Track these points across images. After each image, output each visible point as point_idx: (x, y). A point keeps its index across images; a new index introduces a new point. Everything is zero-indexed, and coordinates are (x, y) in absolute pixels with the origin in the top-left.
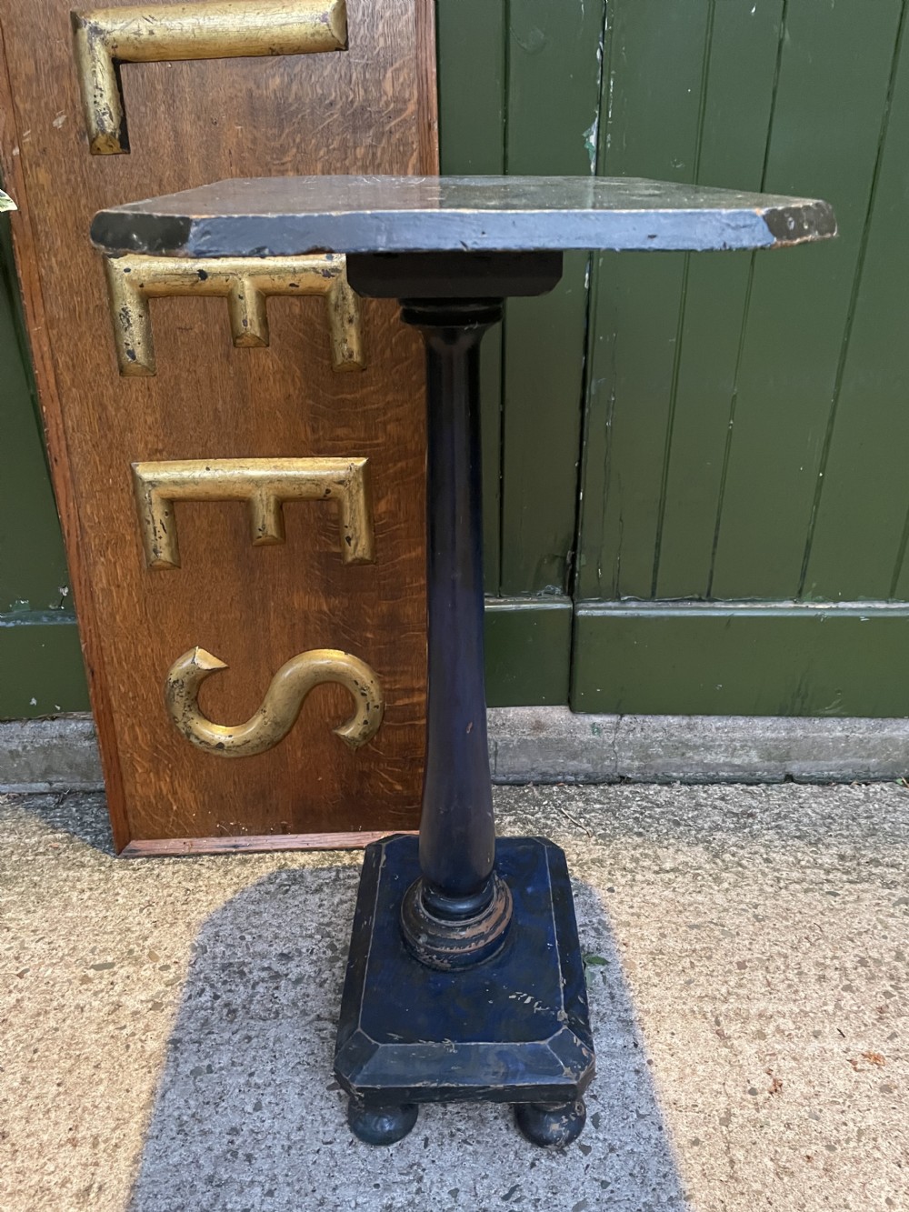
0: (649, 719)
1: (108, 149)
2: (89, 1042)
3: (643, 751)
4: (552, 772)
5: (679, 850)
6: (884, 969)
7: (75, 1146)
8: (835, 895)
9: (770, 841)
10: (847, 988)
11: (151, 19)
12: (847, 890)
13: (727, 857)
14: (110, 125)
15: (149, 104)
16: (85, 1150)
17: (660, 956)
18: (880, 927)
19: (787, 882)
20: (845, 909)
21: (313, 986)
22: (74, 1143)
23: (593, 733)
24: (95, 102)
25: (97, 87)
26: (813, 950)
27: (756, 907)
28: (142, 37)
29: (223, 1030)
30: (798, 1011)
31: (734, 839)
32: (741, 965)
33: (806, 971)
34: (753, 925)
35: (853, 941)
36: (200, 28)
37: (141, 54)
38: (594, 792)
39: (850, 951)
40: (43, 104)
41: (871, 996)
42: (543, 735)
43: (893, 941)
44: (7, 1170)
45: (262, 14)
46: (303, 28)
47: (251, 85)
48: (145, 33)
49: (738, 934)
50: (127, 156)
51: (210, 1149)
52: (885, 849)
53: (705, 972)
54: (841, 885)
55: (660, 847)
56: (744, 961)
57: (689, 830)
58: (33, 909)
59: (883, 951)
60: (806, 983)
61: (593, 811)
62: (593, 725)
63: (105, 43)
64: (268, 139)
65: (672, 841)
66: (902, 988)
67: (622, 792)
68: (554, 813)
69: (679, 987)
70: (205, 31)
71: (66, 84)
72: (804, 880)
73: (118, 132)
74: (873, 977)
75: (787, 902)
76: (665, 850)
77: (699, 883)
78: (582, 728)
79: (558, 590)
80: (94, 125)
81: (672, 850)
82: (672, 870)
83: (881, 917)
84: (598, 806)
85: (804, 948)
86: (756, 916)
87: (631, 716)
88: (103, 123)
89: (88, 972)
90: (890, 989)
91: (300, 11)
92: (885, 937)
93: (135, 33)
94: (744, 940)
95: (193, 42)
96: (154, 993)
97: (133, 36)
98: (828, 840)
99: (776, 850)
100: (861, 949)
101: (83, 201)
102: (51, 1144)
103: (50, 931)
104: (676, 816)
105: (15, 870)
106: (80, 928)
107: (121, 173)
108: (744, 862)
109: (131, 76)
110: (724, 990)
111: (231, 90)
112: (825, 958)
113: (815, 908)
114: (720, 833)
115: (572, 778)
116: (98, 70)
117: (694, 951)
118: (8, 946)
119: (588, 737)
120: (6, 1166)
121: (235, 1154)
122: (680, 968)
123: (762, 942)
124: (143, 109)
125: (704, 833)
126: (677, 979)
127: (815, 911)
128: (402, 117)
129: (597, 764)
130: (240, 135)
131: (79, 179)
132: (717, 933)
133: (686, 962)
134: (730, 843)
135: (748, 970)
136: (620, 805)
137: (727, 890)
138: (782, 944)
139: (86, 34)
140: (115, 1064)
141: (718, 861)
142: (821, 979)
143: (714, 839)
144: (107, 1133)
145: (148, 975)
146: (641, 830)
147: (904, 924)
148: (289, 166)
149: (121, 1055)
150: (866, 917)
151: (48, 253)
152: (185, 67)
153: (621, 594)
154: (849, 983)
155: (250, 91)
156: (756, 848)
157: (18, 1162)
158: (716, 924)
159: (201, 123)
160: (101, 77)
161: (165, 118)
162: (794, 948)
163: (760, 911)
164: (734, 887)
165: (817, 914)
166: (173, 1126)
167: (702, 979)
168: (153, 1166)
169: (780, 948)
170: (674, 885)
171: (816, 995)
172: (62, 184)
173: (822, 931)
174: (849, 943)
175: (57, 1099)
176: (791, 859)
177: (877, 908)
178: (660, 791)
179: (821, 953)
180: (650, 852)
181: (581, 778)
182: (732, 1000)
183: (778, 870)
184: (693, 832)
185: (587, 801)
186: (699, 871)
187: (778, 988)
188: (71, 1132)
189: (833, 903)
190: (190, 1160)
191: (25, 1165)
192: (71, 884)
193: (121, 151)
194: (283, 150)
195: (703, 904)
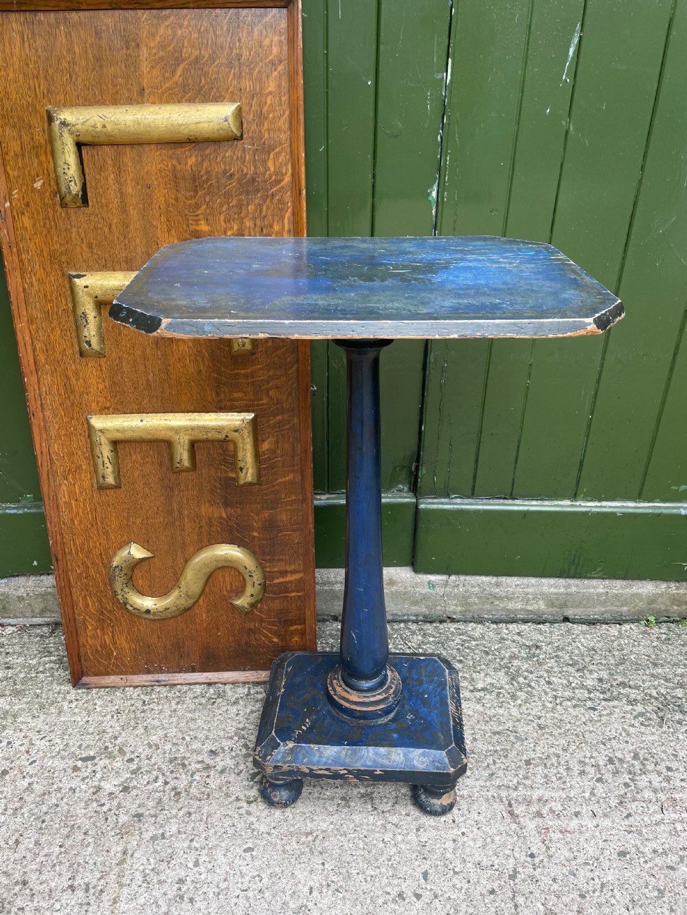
0: (468, 578)
1: (73, 204)
2: (80, 816)
3: (464, 600)
4: (400, 613)
5: (487, 674)
6: (625, 766)
7: (73, 891)
8: (594, 709)
9: (552, 668)
10: (599, 780)
11: (103, 117)
12: (603, 706)
13: (521, 680)
14: (75, 188)
15: (102, 173)
16: (80, 893)
17: (473, 755)
18: (624, 734)
19: (561, 699)
20: (601, 720)
21: (233, 775)
22: (72, 888)
23: (430, 587)
24: (64, 173)
25: (65, 163)
26: (577, 751)
27: (539, 718)
28: (97, 129)
29: (172, 808)
30: (565, 796)
31: (526, 666)
32: (528, 763)
33: (572, 767)
34: (537, 732)
35: (605, 745)
36: (139, 124)
37: (96, 140)
38: (429, 628)
39: (603, 752)
40: (27, 172)
41: (615, 787)
42: (394, 589)
43: (633, 745)
44: (28, 908)
45: (182, 116)
46: (211, 124)
47: (175, 162)
48: (99, 126)
49: (526, 739)
50: (86, 209)
51: (165, 894)
52: (631, 675)
53: (503, 767)
54: (598, 702)
55: (474, 672)
56: (530, 759)
57: (495, 659)
58: (37, 714)
59: (625, 753)
60: (571, 776)
61: (428, 643)
62: (429, 582)
63: (71, 133)
64: (186, 198)
65: (483, 667)
66: (636, 780)
67: (449, 629)
68: (401, 644)
69: (484, 778)
70: (142, 126)
71: (43, 158)
72: (573, 698)
73: (81, 193)
74: (617, 773)
75: (561, 714)
76: (478, 674)
77: (501, 700)
78: (422, 584)
79: (406, 489)
80: (63, 189)
81: (483, 674)
82: (483, 689)
83: (626, 727)
84: (431, 639)
85: (571, 750)
86: (539, 725)
87: (457, 576)
88: (69, 188)
89: (77, 763)
90: (628, 781)
91: (209, 114)
92: (627, 742)
93: (92, 126)
94: (530, 743)
95: (134, 134)
96: (123, 780)
97: (91, 129)
98: (592, 667)
99: (555, 675)
100: (610, 750)
101: (55, 239)
102: (57, 889)
103: (50, 732)
104: (486, 647)
105: (23, 684)
106: (70, 730)
107: (82, 220)
108: (532, 684)
109: (90, 155)
110: (515, 781)
111: (161, 165)
112: (585, 757)
113: (580, 720)
114: (516, 661)
115: (414, 618)
116: (66, 151)
117: (496, 751)
118: (21, 743)
119: (426, 590)
120: (27, 905)
121: (182, 897)
122: (486, 764)
123: (542, 745)
124: (98, 177)
125: (505, 661)
126: (483, 772)
127: (580, 722)
128: (281, 185)
129: (431, 609)
130: (167, 196)
131: (52, 223)
132: (512, 738)
133: (490, 760)
134: (524, 669)
135: (532, 766)
136: (448, 638)
137: (520, 705)
138: (556, 747)
139: (57, 126)
140: (99, 832)
141: (515, 683)
142: (582, 773)
143: (512, 666)
144: (94, 882)
145: (118, 766)
146: (462, 658)
147: (640, 732)
148: (201, 217)
149: (102, 825)
150: (615, 727)
151: (30, 274)
152: (128, 149)
153: (450, 493)
154: (600, 776)
155: (174, 167)
156: (541, 673)
157: (35, 902)
158: (511, 731)
159: (139, 187)
160: (69, 157)
161: (114, 184)
162: (565, 750)
163: (542, 721)
164: (525, 703)
165: (581, 725)
166: (140, 878)
167: (501, 773)
168: (127, 906)
169: (554, 750)
170: (484, 701)
171: (578, 785)
172: (40, 226)
173: (583, 737)
174: (602, 746)
175: (60, 856)
176: (565, 682)
177: (623, 720)
178: (476, 628)
179: (583, 754)
180: (468, 676)
181: (421, 618)
182: (520, 789)
183: (555, 690)
184: (498, 660)
185: (424, 635)
186: (501, 691)
187: (552, 780)
188: (71, 881)
189: (593, 716)
190: (152, 901)
191: (40, 904)
192: (62, 696)
193: (82, 205)
194: (197, 206)
195: (503, 715)
